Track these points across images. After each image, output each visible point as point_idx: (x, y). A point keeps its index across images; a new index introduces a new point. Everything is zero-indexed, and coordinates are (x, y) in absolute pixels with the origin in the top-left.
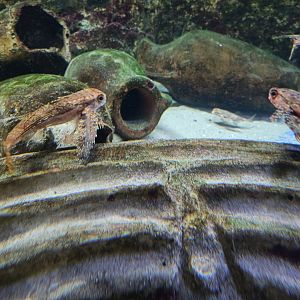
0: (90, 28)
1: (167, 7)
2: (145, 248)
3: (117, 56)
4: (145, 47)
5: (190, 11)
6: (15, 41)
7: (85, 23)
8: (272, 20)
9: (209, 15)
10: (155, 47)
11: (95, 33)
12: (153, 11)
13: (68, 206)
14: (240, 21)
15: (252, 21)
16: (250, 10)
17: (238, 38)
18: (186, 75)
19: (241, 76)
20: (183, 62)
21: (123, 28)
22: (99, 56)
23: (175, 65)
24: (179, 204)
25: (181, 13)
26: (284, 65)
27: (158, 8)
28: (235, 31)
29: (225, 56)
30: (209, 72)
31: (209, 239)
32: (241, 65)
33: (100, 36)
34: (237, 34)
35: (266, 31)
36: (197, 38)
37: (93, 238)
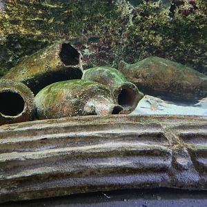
0: (89, 54)
1: (131, 42)
2: (156, 155)
3: (113, 71)
4: (123, 65)
5: (144, 45)
6: (59, 61)
7: (86, 50)
8: (192, 51)
9: (156, 48)
10: (128, 66)
11: (91, 56)
12: (123, 45)
13: (121, 137)
14: (174, 51)
15: (180, 51)
16: (179, 45)
17: (173, 60)
18: (147, 81)
19: (179, 82)
20: (146, 74)
21: (107, 54)
22: (103, 71)
23: (140, 75)
24: (171, 141)
25: (139, 46)
26: (202, 76)
27: (126, 43)
28: (171, 56)
29: (169, 71)
30: (161, 80)
31: (185, 153)
32: (179, 76)
33: (95, 58)
34: (172, 58)
35: (188, 57)
36: (152, 61)
37: (134, 149)
